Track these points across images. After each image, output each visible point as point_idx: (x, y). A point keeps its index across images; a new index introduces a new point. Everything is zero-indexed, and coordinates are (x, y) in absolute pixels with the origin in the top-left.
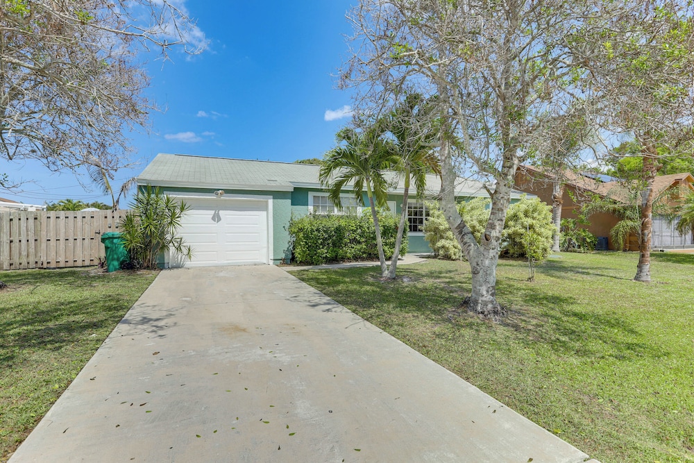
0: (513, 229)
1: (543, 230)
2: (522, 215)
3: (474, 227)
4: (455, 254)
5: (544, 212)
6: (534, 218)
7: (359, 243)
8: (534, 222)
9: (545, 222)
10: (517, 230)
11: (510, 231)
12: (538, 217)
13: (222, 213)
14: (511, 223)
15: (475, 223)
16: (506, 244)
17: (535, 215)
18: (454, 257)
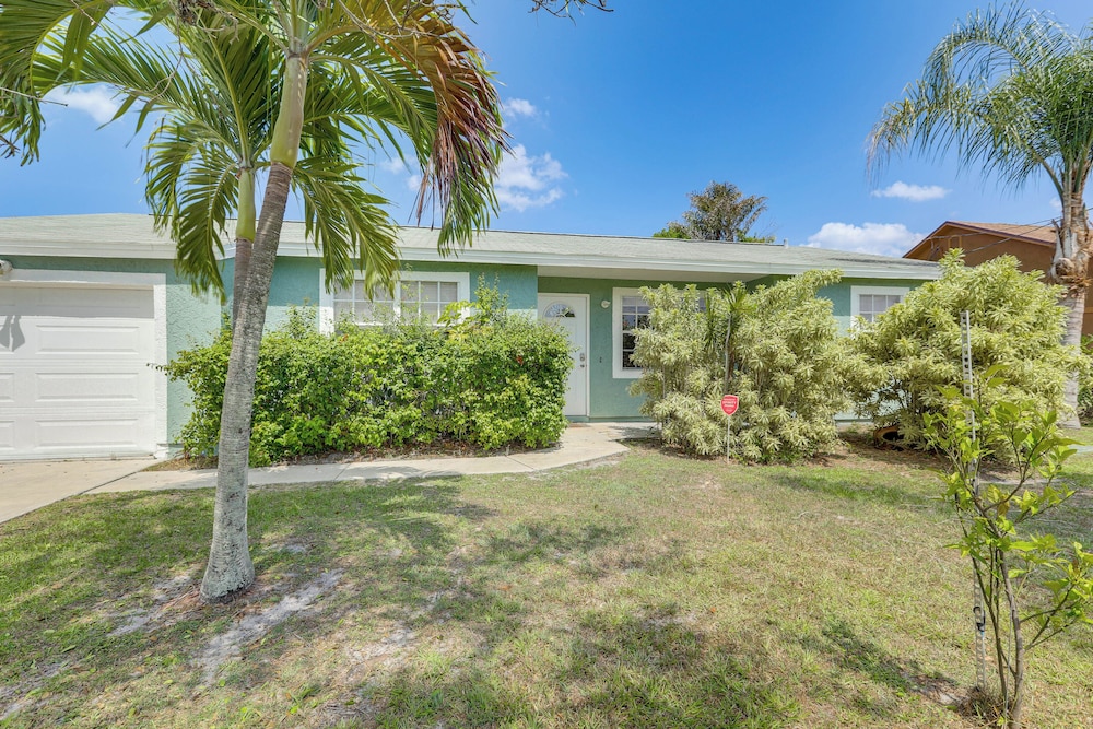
0: (912, 361)
1: (1029, 366)
2: (945, 317)
3: (770, 356)
4: (708, 439)
5: (1035, 306)
6: (992, 326)
7: (402, 402)
8: (995, 337)
9: (1039, 336)
10: (926, 366)
11: (901, 369)
12: (1010, 321)
13: (27, 323)
14: (906, 343)
15: (778, 344)
16: (894, 406)
17: (999, 314)
18: (704, 448)
